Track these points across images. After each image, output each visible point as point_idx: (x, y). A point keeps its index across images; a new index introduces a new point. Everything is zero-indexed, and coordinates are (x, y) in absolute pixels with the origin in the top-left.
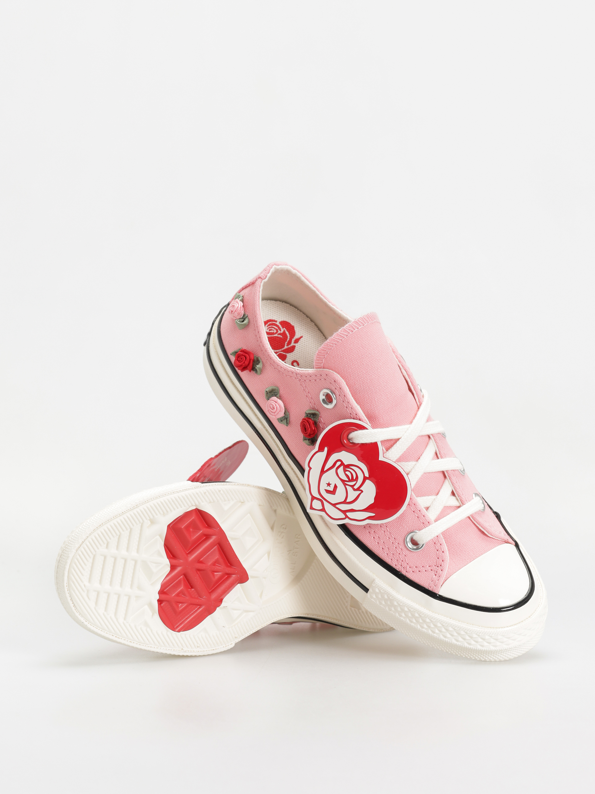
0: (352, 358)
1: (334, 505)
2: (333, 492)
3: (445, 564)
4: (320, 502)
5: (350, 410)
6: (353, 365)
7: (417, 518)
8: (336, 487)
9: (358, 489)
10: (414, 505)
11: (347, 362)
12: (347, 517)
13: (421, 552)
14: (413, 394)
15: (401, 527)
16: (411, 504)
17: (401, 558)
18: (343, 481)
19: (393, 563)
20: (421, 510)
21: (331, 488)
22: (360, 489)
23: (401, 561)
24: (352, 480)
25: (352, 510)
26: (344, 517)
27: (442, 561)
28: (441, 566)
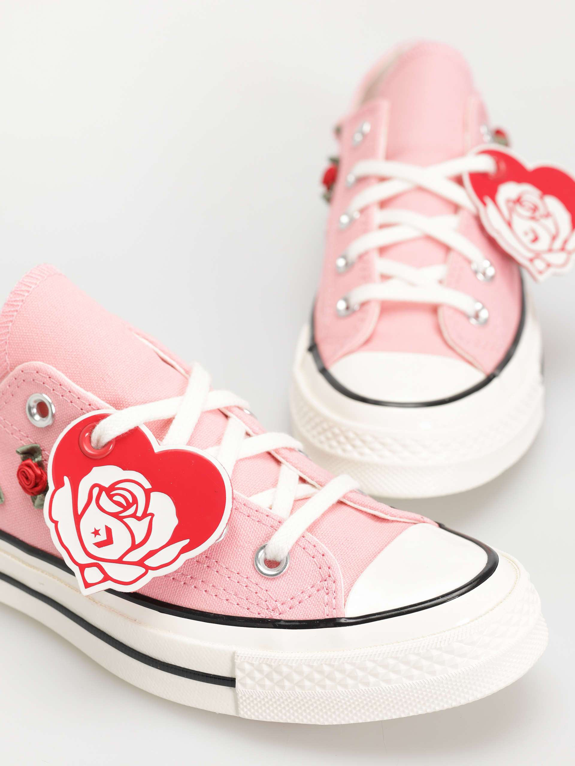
0: (46, 330)
1: (120, 561)
2: (109, 541)
3: (334, 571)
4: (95, 569)
5: (78, 402)
6: (51, 340)
7: (257, 523)
8: (109, 531)
9: (145, 514)
10: (243, 506)
11: (41, 340)
12: (148, 568)
13: (289, 572)
14: (172, 366)
15: (240, 550)
16: (238, 506)
17: (261, 597)
18: (115, 515)
19: (253, 611)
20: (259, 508)
21: (103, 537)
22: (148, 513)
23: (264, 602)
24: (129, 506)
25: (152, 554)
26: (143, 570)
27: (328, 568)
28: (329, 576)
